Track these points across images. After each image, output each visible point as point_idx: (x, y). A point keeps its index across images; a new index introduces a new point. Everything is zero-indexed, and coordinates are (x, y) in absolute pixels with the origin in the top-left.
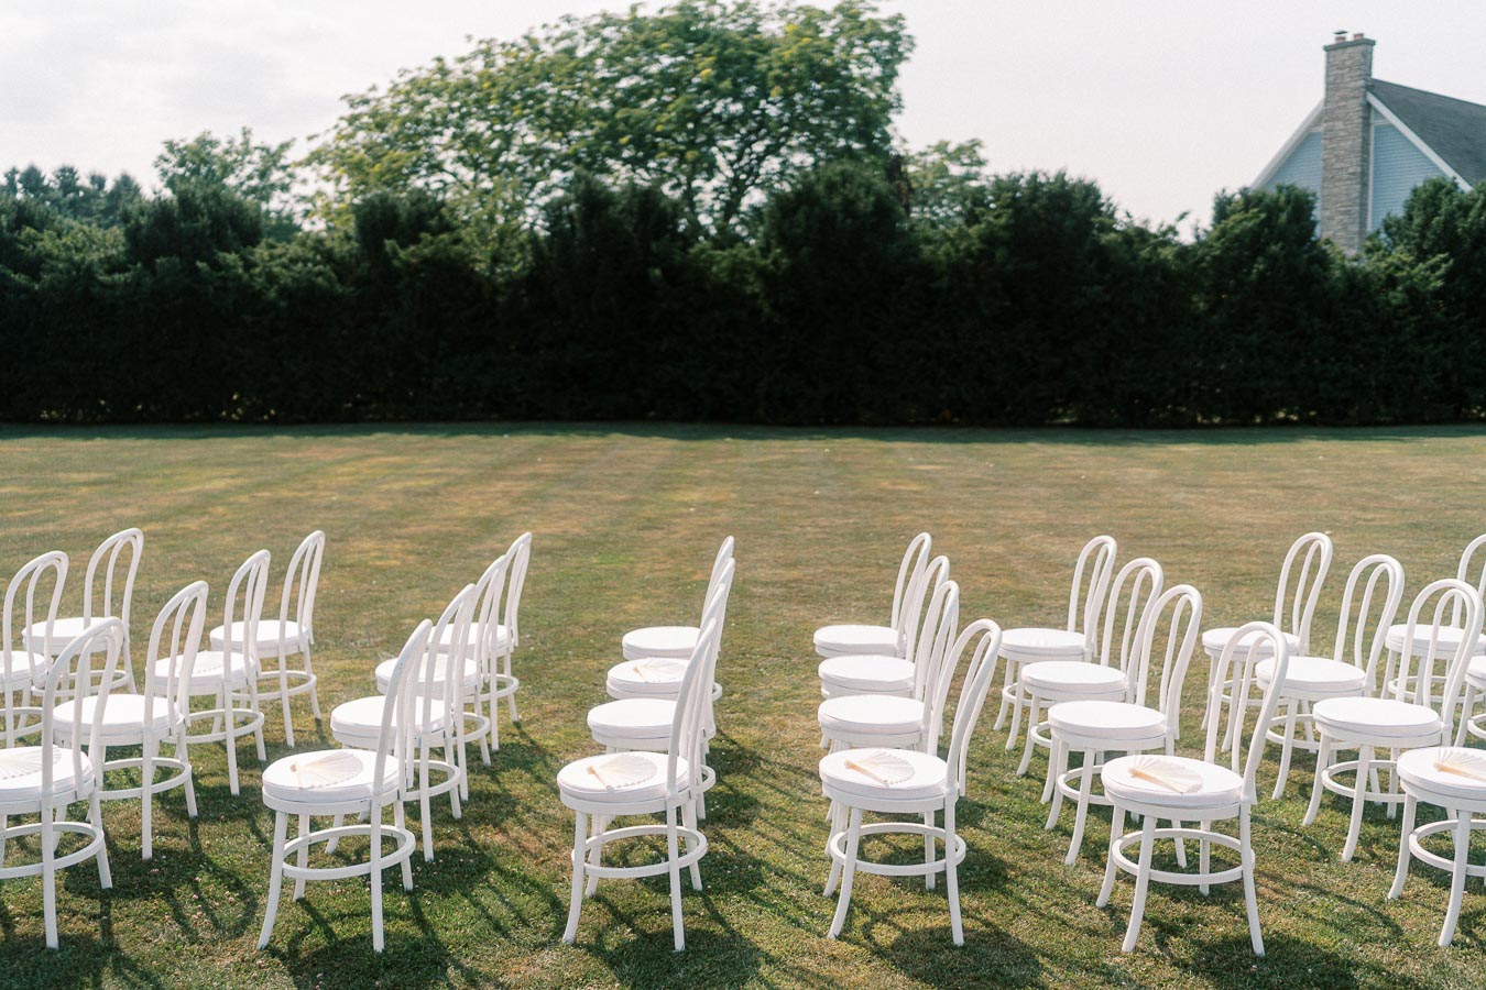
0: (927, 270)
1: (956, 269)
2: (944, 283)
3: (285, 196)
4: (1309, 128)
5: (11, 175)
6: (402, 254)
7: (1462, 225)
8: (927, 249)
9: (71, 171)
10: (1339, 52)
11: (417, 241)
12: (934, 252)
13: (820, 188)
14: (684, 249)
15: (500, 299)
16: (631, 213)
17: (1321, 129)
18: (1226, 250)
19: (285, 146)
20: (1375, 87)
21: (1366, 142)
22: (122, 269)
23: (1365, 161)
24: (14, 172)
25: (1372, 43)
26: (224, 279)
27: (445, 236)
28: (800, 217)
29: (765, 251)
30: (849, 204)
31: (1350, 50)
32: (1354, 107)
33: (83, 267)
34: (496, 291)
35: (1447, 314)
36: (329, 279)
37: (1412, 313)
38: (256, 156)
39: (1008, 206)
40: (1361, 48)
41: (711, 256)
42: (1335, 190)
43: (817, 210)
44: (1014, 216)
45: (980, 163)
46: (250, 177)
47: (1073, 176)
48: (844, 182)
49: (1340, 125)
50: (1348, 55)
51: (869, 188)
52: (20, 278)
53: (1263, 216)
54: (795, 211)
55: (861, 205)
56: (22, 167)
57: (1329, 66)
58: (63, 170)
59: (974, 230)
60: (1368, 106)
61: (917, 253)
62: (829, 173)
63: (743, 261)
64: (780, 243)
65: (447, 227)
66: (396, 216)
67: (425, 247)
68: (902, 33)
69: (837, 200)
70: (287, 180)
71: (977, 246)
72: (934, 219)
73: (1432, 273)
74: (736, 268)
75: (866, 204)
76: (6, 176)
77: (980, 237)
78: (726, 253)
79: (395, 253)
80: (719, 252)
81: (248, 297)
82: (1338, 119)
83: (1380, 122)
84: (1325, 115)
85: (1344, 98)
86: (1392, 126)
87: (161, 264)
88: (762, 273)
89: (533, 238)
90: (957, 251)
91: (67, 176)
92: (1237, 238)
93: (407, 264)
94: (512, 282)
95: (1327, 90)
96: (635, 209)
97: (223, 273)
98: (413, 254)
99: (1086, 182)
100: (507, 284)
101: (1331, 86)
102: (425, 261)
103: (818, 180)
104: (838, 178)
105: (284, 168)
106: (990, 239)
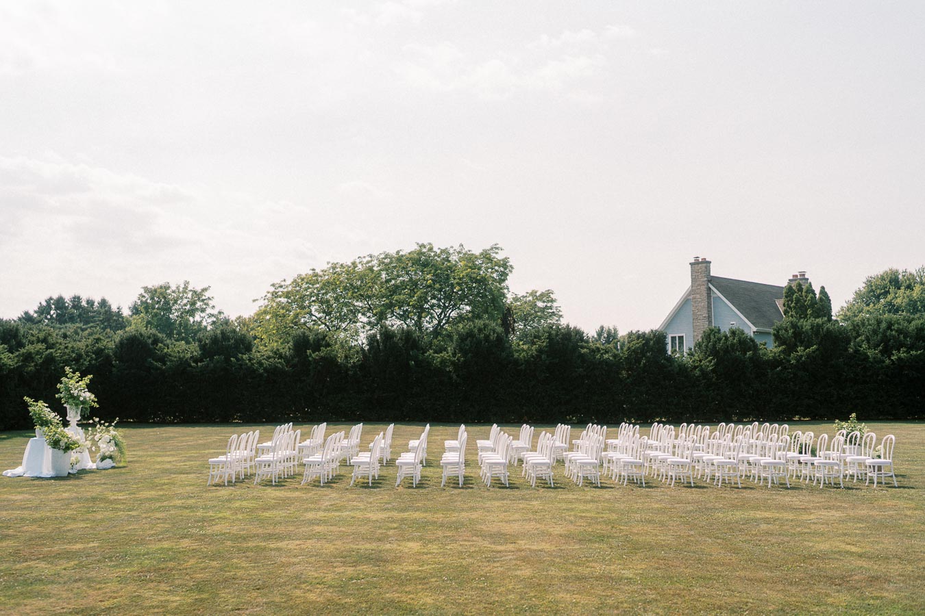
0: (516, 362)
1: (527, 362)
2: (523, 367)
3: (203, 315)
4: (686, 297)
5: (48, 301)
6: (313, 355)
7: (718, 346)
8: (516, 355)
9: (79, 298)
10: (696, 266)
11: (319, 350)
12: (519, 356)
13: (476, 331)
14: (423, 354)
15: (350, 372)
16: (402, 339)
17: (691, 297)
18: (630, 355)
19: (204, 290)
20: (712, 280)
21: (709, 303)
22: (201, 361)
23: (709, 311)
24: (51, 299)
25: (710, 262)
26: (241, 365)
27: (329, 348)
28: (468, 342)
29: (454, 354)
30: (487, 337)
31: (700, 265)
32: (703, 288)
33: (184, 360)
34: (348, 369)
35: (716, 379)
36: (282, 365)
37: (703, 379)
38: (190, 295)
39: (547, 338)
40: (704, 265)
41: (433, 357)
42: (698, 324)
43: (475, 339)
44: (549, 342)
45: (552, 301)
46: (185, 305)
47: (572, 326)
48: (485, 328)
49: (698, 296)
50: (700, 267)
51: (494, 331)
52: (159, 364)
53: (644, 342)
54: (466, 339)
55: (492, 338)
56: (55, 297)
57: (692, 271)
58: (74, 298)
59: (534, 347)
60: (710, 288)
61: (513, 356)
62: (479, 325)
63: (446, 359)
64: (460, 352)
65: (328, 345)
66: (309, 340)
67: (323, 352)
68: (508, 264)
69: (482, 336)
70: (204, 307)
71: (535, 353)
72: (518, 343)
73: (709, 364)
74: (443, 361)
75: (493, 337)
76: (46, 301)
77: (536, 350)
78: (439, 355)
79: (311, 355)
80: (436, 355)
81: (251, 371)
82: (698, 294)
83: (715, 296)
84: (692, 292)
85: (699, 285)
86: (719, 297)
87: (216, 359)
88: (453, 363)
89: (362, 349)
90: (528, 355)
91: (76, 299)
92: (634, 351)
93: (315, 359)
94: (354, 365)
95: (692, 281)
96: (404, 338)
97: (240, 362)
98: (317, 355)
99: (578, 328)
100: (352, 367)
101: (694, 280)
102: (322, 358)
103: (475, 327)
104: (483, 327)
105: (203, 300)
106: (540, 351)
